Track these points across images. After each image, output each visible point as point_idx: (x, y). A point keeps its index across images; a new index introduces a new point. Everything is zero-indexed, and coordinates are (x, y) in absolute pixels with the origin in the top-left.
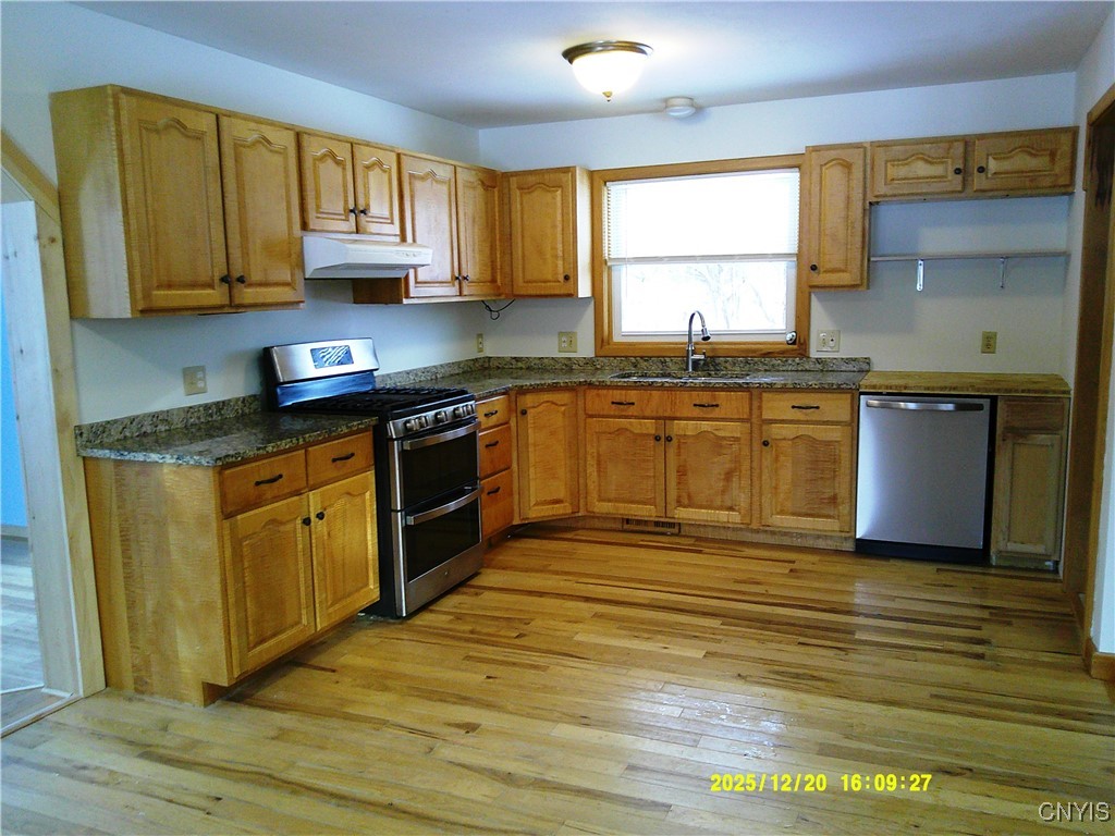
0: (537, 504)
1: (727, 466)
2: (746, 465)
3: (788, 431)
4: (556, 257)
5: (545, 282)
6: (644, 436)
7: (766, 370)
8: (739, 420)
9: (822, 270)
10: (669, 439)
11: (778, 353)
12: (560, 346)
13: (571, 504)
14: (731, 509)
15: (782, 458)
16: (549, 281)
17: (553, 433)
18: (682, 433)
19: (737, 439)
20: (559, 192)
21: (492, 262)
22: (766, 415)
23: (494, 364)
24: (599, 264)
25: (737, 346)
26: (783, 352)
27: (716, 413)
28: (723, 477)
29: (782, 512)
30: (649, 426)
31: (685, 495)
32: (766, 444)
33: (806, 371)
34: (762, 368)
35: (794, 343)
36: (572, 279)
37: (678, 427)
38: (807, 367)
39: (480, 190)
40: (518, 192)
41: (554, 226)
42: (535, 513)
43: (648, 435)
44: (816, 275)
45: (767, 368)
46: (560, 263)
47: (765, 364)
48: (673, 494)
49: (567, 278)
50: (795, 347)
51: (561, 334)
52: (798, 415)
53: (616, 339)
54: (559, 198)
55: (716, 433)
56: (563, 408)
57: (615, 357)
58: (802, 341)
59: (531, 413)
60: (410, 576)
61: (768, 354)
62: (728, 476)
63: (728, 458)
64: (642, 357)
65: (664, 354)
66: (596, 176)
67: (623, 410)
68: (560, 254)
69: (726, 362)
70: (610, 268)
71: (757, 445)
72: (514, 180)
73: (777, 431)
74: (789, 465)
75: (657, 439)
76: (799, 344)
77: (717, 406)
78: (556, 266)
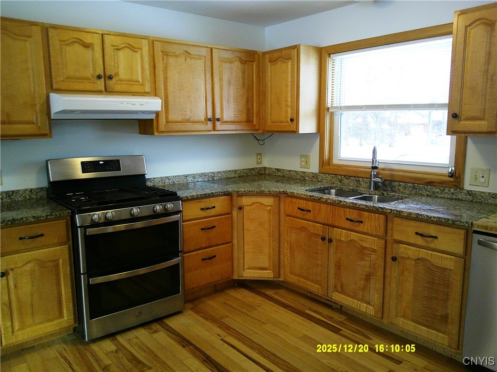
0: (249, 268)
1: (367, 269)
2: (380, 273)
3: (411, 252)
4: (287, 106)
5: (281, 122)
6: (317, 235)
7: (428, 195)
8: (375, 236)
9: (463, 118)
10: (330, 241)
11: (438, 183)
12: (301, 164)
13: (273, 272)
14: (368, 303)
15: (406, 273)
16: (283, 122)
17: (261, 224)
18: (338, 237)
19: (374, 251)
20: (290, 63)
21: (248, 109)
22: (397, 236)
23: (267, 172)
24: (322, 110)
25: (408, 174)
26: (442, 183)
27: (361, 228)
28: (363, 277)
29: (404, 316)
30: (318, 229)
31: (339, 285)
32: (394, 259)
33: (459, 200)
34: (425, 193)
35: (451, 176)
36: (295, 121)
37: (336, 233)
38: (460, 197)
39: (237, 64)
40: (269, 64)
41: (287, 86)
42: (249, 274)
43: (318, 235)
44: (457, 122)
45: (429, 194)
46: (289, 110)
47: (427, 190)
48: (332, 282)
49: (292, 120)
50: (452, 179)
51: (302, 156)
52: (420, 241)
53: (335, 161)
54: (290, 66)
55: (361, 242)
56: (269, 208)
57: (329, 174)
58: (457, 176)
59: (246, 209)
60: (92, 316)
61: (431, 183)
62: (368, 278)
63: (368, 264)
64: (345, 176)
65: (360, 176)
66: (324, 51)
67: (304, 215)
68: (289, 104)
69: (399, 185)
70: (332, 114)
71: (389, 260)
72: (267, 56)
73: (403, 250)
74: (411, 280)
75: (323, 239)
76: (456, 177)
77: (362, 222)
78: (287, 113)
